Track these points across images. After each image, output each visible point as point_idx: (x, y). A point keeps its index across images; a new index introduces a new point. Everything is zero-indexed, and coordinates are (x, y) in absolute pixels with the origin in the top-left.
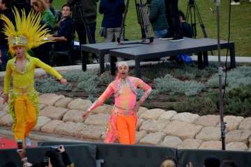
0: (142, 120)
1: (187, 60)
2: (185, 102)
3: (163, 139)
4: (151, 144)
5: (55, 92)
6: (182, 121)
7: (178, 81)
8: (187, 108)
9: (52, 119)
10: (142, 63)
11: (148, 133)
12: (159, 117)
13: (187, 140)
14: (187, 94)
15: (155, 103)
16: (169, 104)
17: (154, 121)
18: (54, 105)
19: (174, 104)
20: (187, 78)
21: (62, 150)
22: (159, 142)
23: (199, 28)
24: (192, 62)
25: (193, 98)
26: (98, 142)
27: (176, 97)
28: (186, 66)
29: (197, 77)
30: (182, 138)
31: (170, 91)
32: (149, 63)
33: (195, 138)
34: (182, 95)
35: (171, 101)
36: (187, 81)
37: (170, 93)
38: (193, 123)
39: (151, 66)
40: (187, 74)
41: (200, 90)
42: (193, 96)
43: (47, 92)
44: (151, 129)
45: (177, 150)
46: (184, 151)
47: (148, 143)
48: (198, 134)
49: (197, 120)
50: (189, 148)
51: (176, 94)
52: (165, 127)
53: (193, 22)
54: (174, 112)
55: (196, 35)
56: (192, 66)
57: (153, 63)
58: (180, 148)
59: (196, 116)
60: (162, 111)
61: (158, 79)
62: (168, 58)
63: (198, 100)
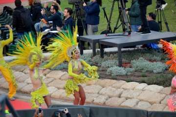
0: (122, 90)
1: (155, 48)
2: (153, 77)
3: (137, 104)
4: (129, 107)
5: (61, 69)
6: (151, 91)
7: (149, 62)
8: (155, 82)
9: (59, 89)
10: (123, 49)
11: (127, 99)
12: (135, 87)
13: (155, 104)
14: (155, 71)
15: (132, 78)
16: (142, 78)
17: (131, 90)
18: (60, 79)
19: (145, 79)
20: (155, 61)
21: (67, 112)
22: (135, 106)
23: (163, 25)
24: (158, 49)
25: (159, 75)
26: (91, 105)
27: (147, 74)
28: (154, 51)
29: (163, 60)
30: (151, 103)
31: (143, 69)
32: (128, 49)
33: (160, 103)
34: (152, 72)
35: (143, 76)
36: (155, 63)
37: (143, 71)
38: (159, 92)
39: (129, 51)
40: (155, 57)
41: (164, 69)
42: (159, 73)
43: (55, 70)
44: (129, 96)
45: (147, 112)
46: (152, 113)
47: (127, 106)
48: (162, 100)
49: (162, 90)
50: (156, 110)
51: (147, 71)
52: (139, 95)
53: (160, 20)
54: (146, 84)
55: (161, 29)
56: (159, 52)
57: (130, 49)
58: (149, 110)
59: (161, 87)
60: (137, 83)
61: (134, 61)
62: (142, 46)
63: (163, 76)
